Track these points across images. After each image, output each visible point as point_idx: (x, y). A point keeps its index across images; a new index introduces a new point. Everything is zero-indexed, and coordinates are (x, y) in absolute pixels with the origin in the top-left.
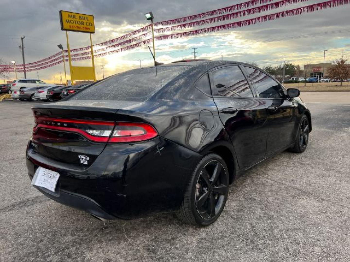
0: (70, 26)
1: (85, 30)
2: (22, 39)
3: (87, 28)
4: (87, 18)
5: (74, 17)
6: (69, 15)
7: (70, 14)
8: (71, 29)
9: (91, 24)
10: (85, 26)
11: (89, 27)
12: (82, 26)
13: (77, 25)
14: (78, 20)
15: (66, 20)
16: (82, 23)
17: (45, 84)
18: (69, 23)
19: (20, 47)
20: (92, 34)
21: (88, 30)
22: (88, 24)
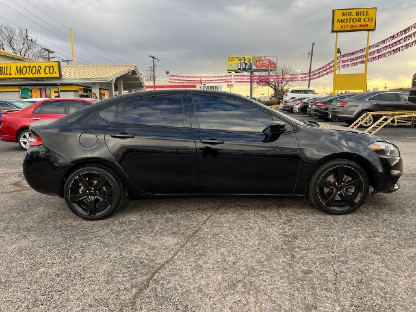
0: (342, 27)
1: (361, 28)
2: (313, 44)
3: (365, 26)
4: (367, 12)
5: (350, 14)
6: (343, 13)
7: (345, 12)
8: (344, 29)
9: (370, 20)
10: (363, 23)
11: (368, 23)
12: (358, 24)
13: (352, 23)
14: (355, 17)
15: (338, 20)
16: (359, 20)
17: (316, 95)
18: (342, 23)
19: (309, 54)
20: (371, 32)
21: (366, 28)
22: (366, 20)
